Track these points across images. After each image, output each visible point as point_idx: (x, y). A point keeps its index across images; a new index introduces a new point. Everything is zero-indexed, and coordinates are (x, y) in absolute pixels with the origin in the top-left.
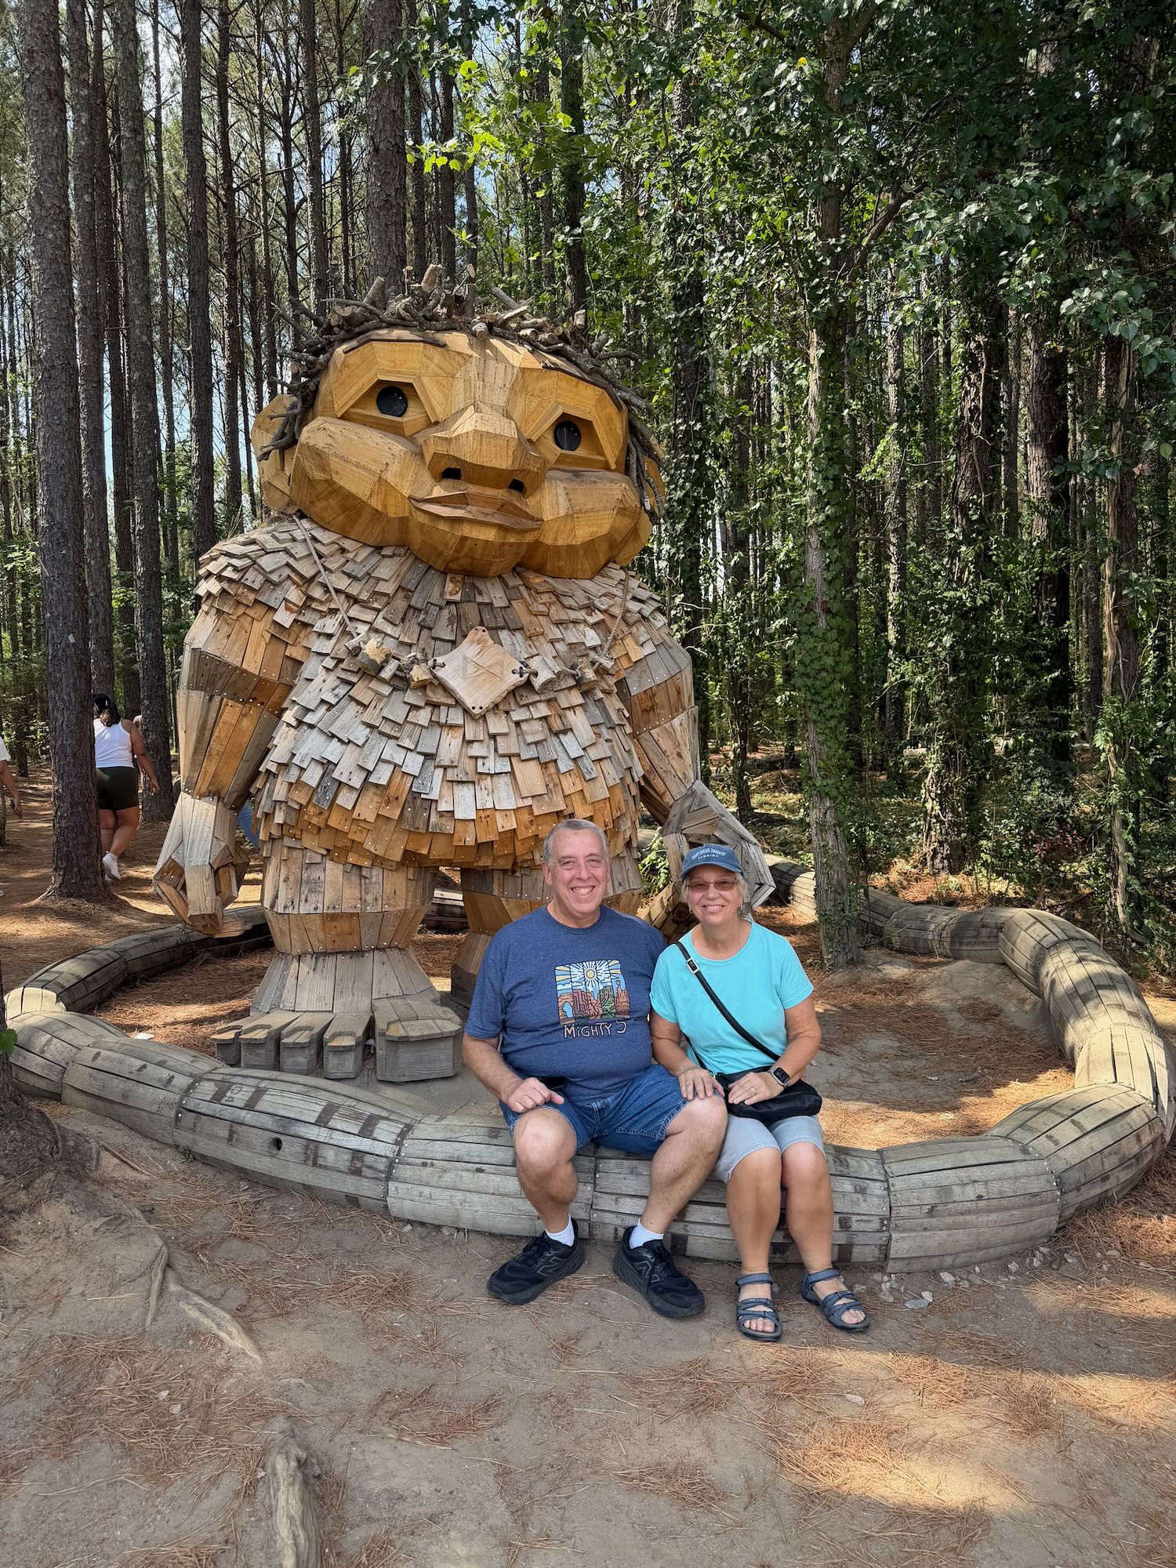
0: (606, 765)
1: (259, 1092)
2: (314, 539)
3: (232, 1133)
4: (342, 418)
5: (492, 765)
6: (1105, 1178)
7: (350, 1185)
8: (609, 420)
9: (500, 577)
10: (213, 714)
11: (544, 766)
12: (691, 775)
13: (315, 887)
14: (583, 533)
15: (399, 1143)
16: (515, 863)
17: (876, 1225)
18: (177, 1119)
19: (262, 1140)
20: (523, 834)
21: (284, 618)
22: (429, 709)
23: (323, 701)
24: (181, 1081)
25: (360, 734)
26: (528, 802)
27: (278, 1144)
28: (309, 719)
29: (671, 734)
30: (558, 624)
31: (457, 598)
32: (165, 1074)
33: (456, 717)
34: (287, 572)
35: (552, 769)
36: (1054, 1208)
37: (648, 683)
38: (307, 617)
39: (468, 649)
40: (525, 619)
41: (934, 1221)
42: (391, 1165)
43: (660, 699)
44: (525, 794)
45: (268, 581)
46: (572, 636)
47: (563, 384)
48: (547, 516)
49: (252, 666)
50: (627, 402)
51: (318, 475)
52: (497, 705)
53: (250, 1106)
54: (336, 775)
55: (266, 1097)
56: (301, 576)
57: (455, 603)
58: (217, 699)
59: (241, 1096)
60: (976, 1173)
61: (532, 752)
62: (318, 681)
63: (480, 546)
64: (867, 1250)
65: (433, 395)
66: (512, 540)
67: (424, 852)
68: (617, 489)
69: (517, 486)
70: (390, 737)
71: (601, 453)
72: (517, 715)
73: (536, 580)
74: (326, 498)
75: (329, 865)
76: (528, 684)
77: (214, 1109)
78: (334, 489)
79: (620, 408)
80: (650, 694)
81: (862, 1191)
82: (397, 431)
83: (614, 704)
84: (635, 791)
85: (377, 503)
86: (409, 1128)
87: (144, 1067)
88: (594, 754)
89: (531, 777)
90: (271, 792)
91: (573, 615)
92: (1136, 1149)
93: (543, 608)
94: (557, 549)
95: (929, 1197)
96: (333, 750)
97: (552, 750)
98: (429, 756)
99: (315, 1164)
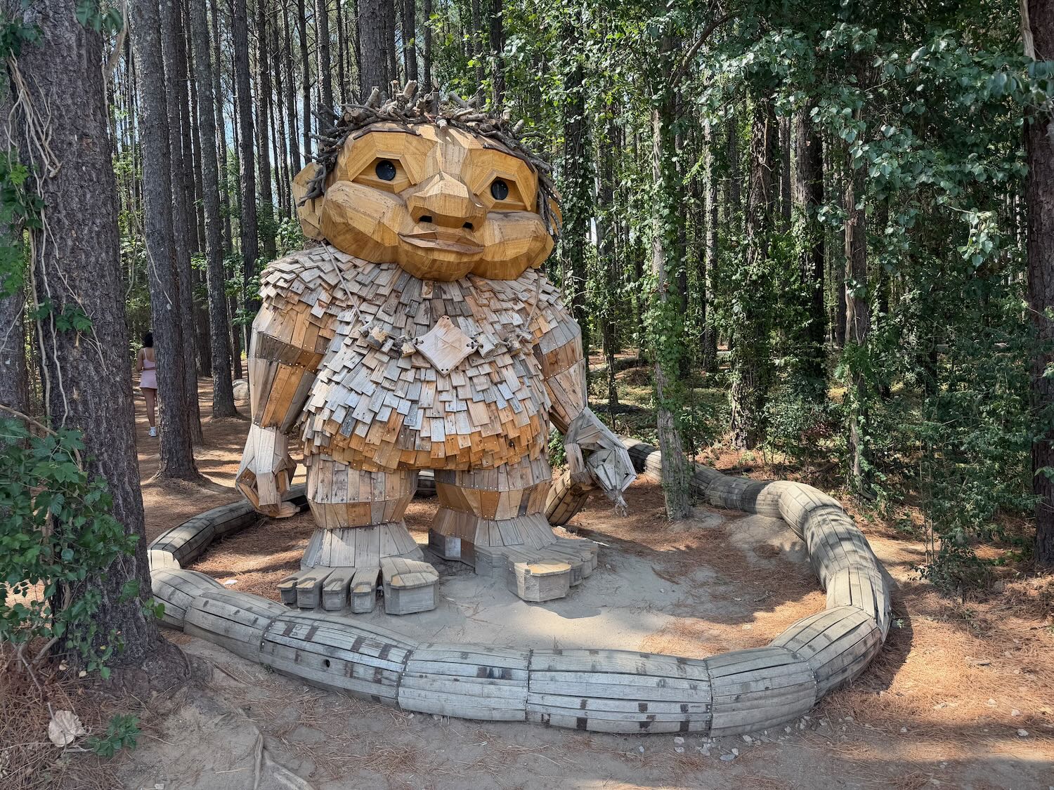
0: (528, 403)
1: (314, 630)
2: (337, 259)
3: (297, 656)
4: (353, 181)
5: (455, 406)
6: (844, 670)
7: (374, 689)
8: (526, 179)
9: (457, 281)
10: (272, 374)
11: (488, 405)
12: (582, 404)
13: (342, 485)
14: (511, 253)
15: (404, 663)
16: (470, 466)
17: (703, 709)
18: (262, 647)
19: (317, 661)
20: (475, 449)
21: (318, 311)
22: (413, 370)
23: (345, 367)
24: (263, 622)
25: (370, 388)
26: (479, 429)
27: (327, 663)
28: (336, 378)
29: (568, 378)
30: (495, 312)
31: (430, 296)
32: (252, 617)
33: (431, 375)
34: (319, 281)
35: (493, 407)
36: (813, 692)
37: (553, 347)
38: (333, 311)
39: (438, 330)
40: (474, 309)
41: (739, 705)
42: (400, 678)
43: (561, 356)
44: (476, 424)
45: (307, 288)
46: (505, 319)
47: (497, 158)
48: (488, 243)
49: (297, 343)
50: (536, 166)
51: (338, 220)
52: (457, 368)
53: (308, 639)
54: (354, 415)
55: (318, 633)
56: (329, 284)
57: (429, 300)
58: (275, 364)
59: (302, 632)
60: (765, 673)
61: (480, 397)
62: (341, 353)
63: (445, 265)
64: (698, 725)
65: (412, 167)
66: (465, 260)
67: (412, 462)
68: (532, 223)
69: (469, 226)
70: (389, 390)
71: (521, 200)
72: (470, 373)
73: (480, 283)
74: (344, 234)
75: (350, 471)
76: (477, 352)
77: (286, 640)
78: (349, 229)
79: (533, 171)
80: (555, 353)
81: (695, 688)
82: (390, 190)
83: (532, 362)
84: (546, 417)
85: (377, 237)
86: (410, 652)
87: (238, 611)
88: (520, 396)
89: (480, 413)
90: (312, 425)
91: (505, 305)
92: (864, 650)
93: (485, 302)
94: (494, 263)
95: (736, 690)
96: (352, 399)
97: (493, 395)
98: (414, 402)
99: (351, 676)
